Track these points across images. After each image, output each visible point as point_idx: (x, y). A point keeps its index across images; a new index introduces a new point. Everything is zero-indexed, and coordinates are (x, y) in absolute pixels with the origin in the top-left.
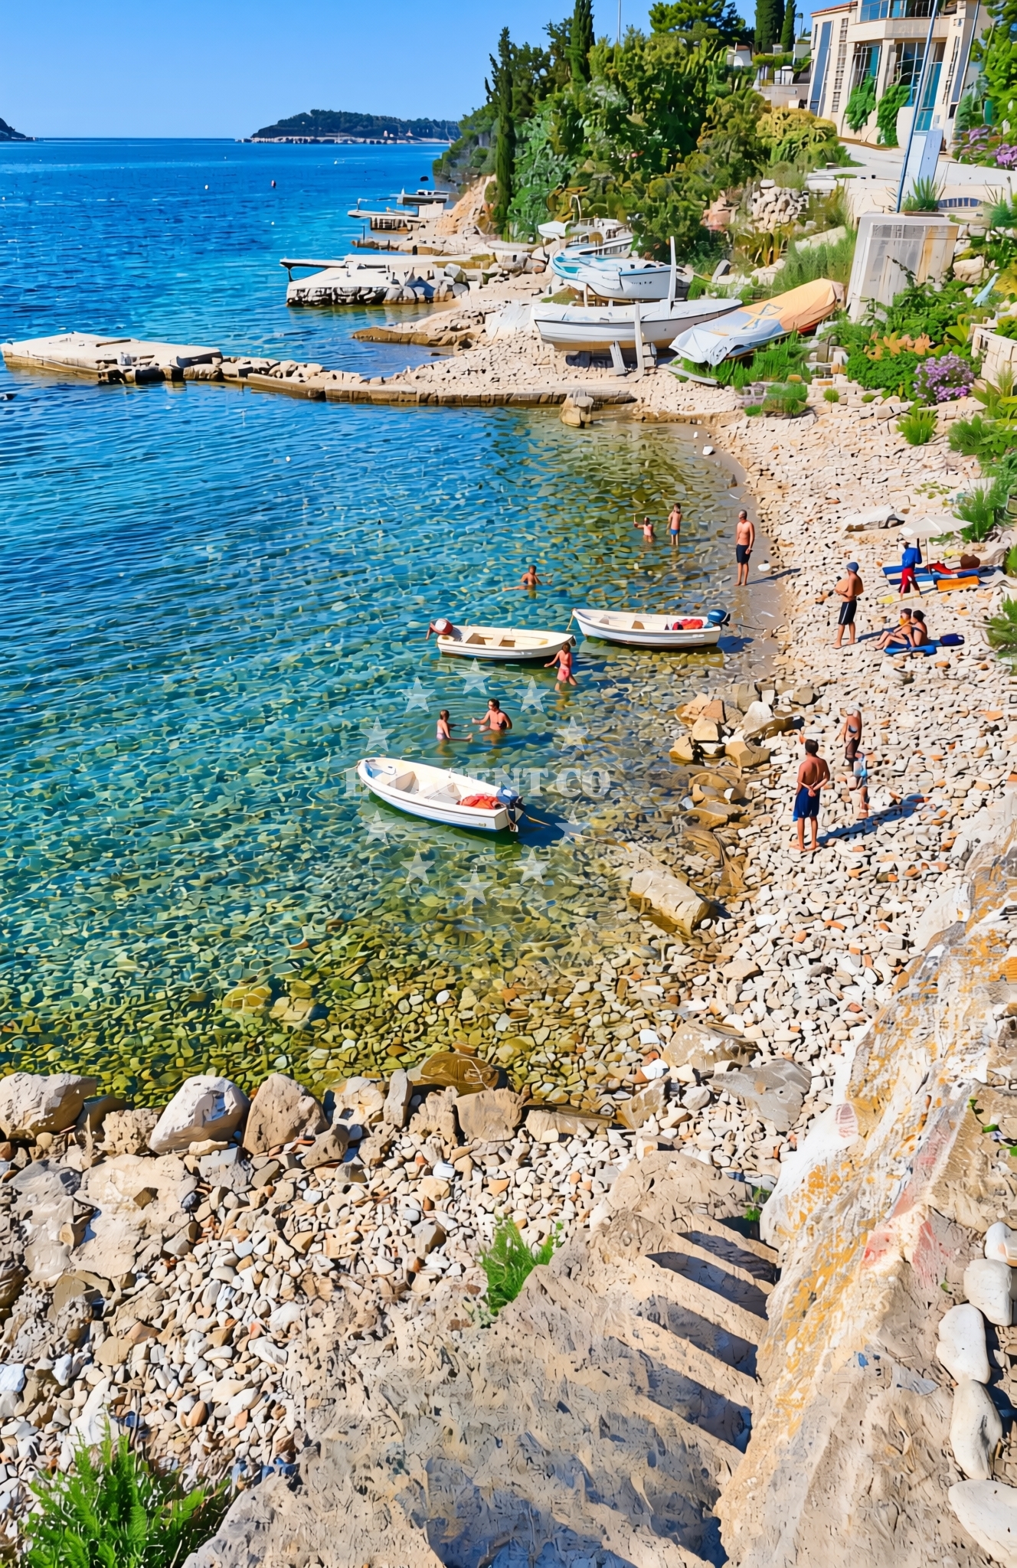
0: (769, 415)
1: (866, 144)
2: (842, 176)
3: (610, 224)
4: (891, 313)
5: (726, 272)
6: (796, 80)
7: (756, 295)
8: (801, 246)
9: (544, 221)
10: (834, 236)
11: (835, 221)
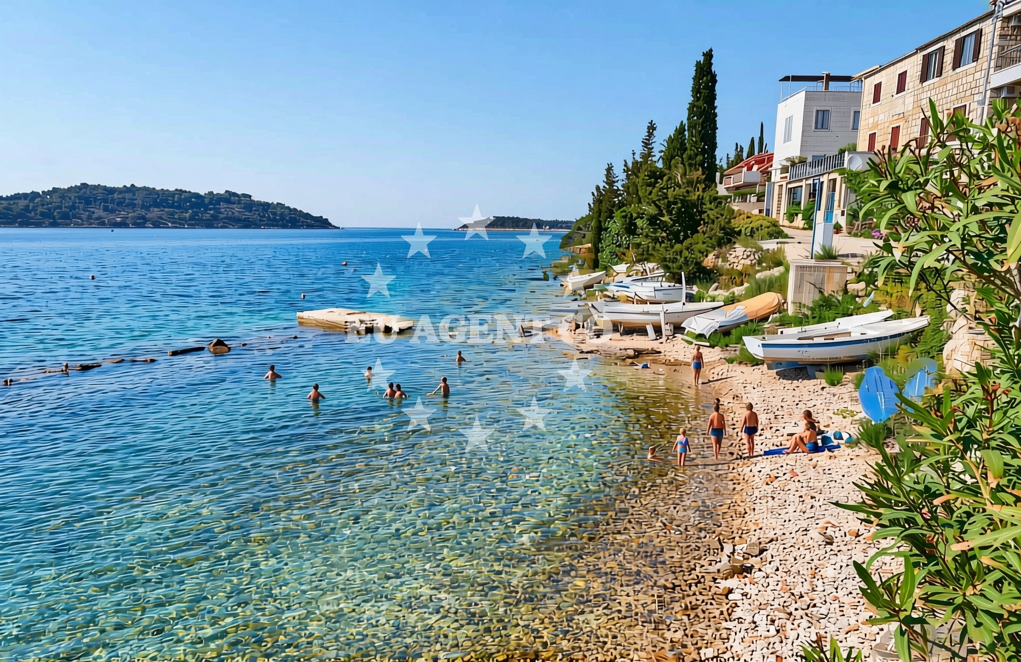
0: (740, 363)
1: (798, 228)
2: (781, 243)
3: (651, 265)
4: (812, 309)
5: (716, 289)
6: (758, 201)
7: (732, 301)
8: (758, 276)
9: (616, 264)
10: (777, 271)
11: (779, 264)
